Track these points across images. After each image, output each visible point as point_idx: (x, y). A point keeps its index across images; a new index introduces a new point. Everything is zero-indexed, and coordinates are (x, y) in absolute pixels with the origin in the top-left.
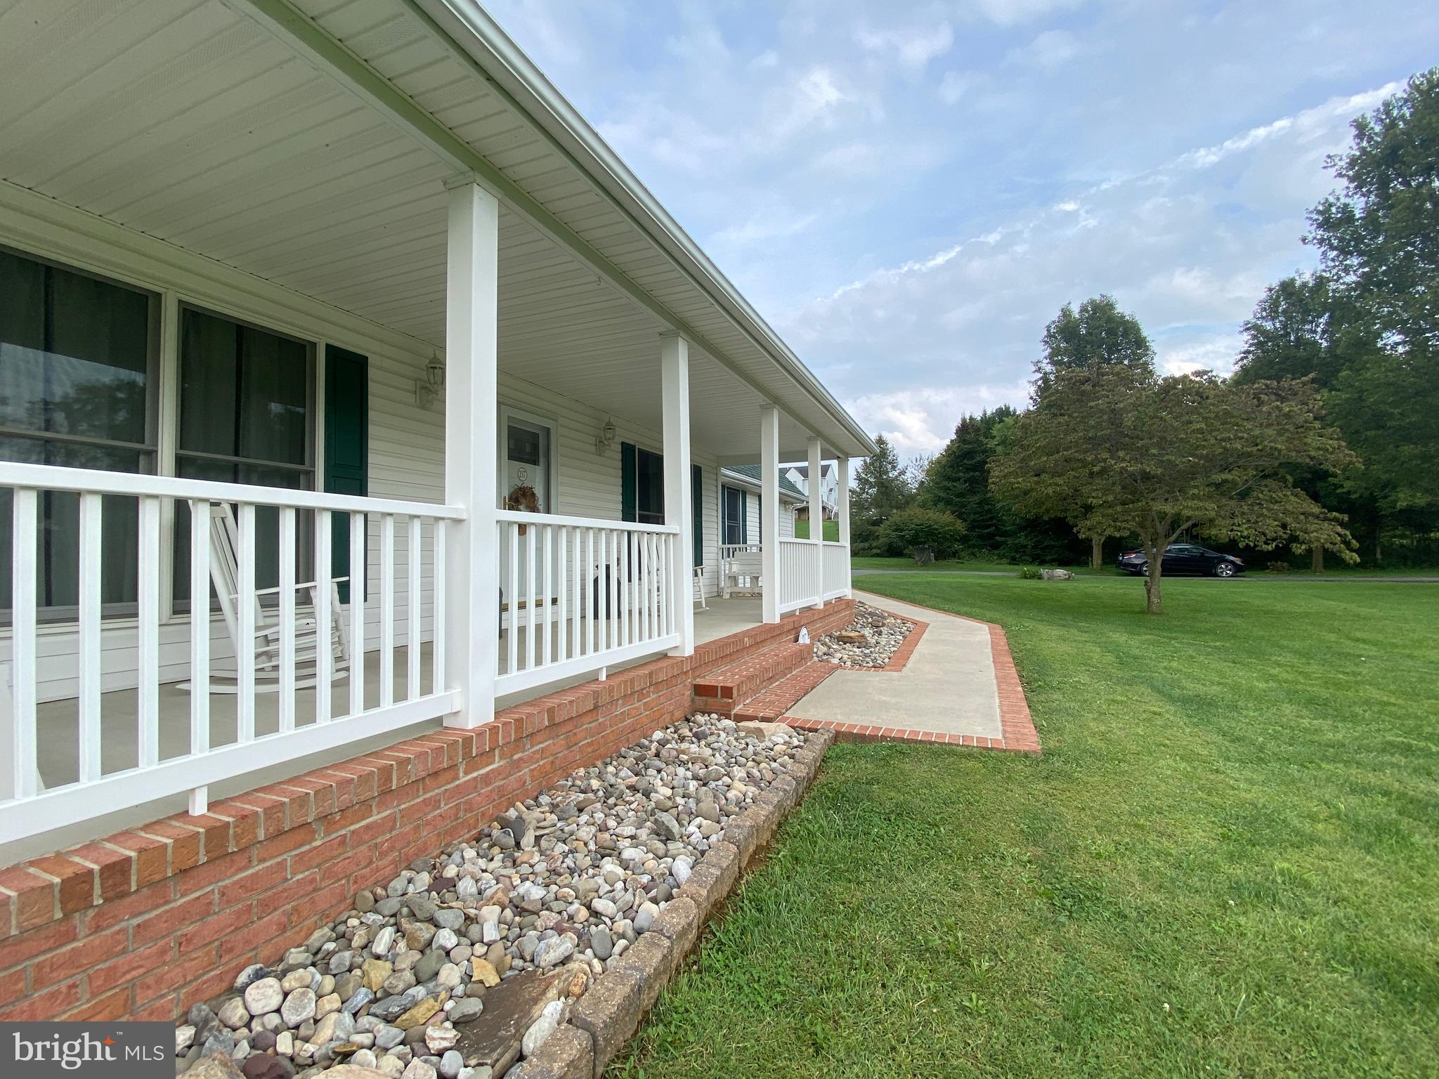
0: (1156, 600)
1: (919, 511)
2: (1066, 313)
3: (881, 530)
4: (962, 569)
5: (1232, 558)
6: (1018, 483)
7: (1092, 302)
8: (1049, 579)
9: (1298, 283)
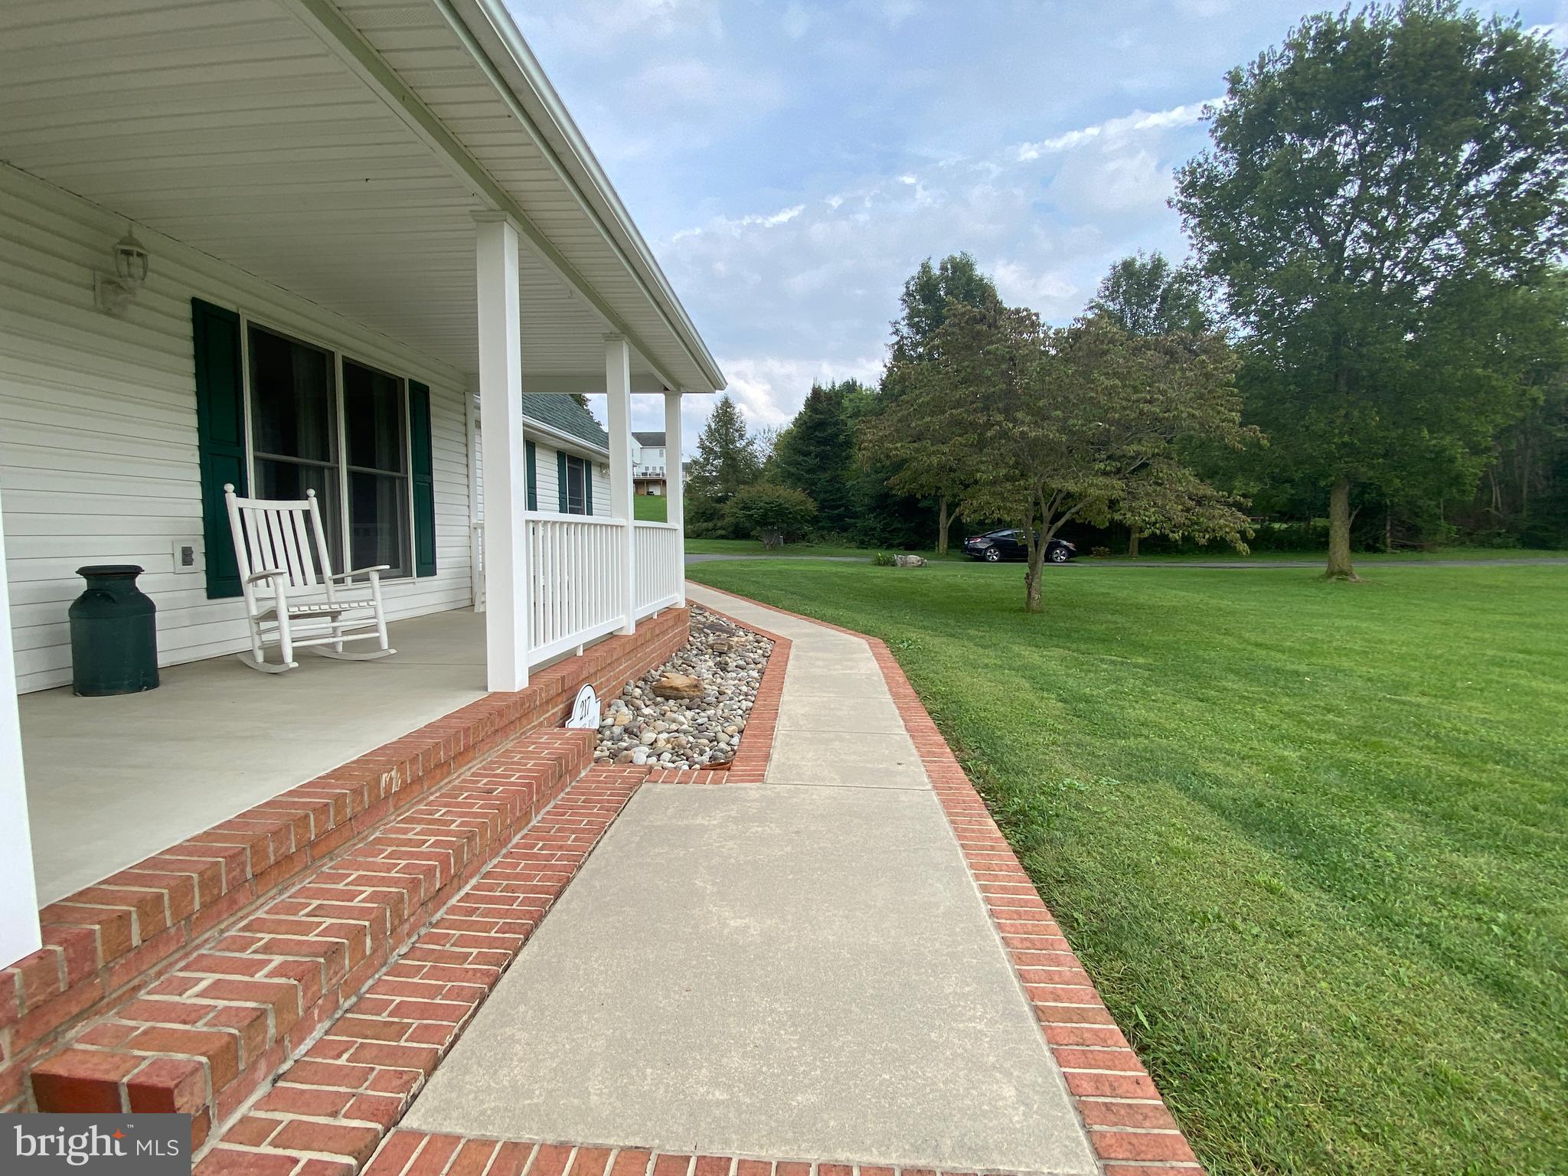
0: (1037, 596)
1: (768, 487)
2: (926, 268)
3: (726, 508)
4: (812, 554)
5: (1065, 543)
6: (896, 449)
7: (952, 259)
8: (902, 565)
9: (1138, 264)
